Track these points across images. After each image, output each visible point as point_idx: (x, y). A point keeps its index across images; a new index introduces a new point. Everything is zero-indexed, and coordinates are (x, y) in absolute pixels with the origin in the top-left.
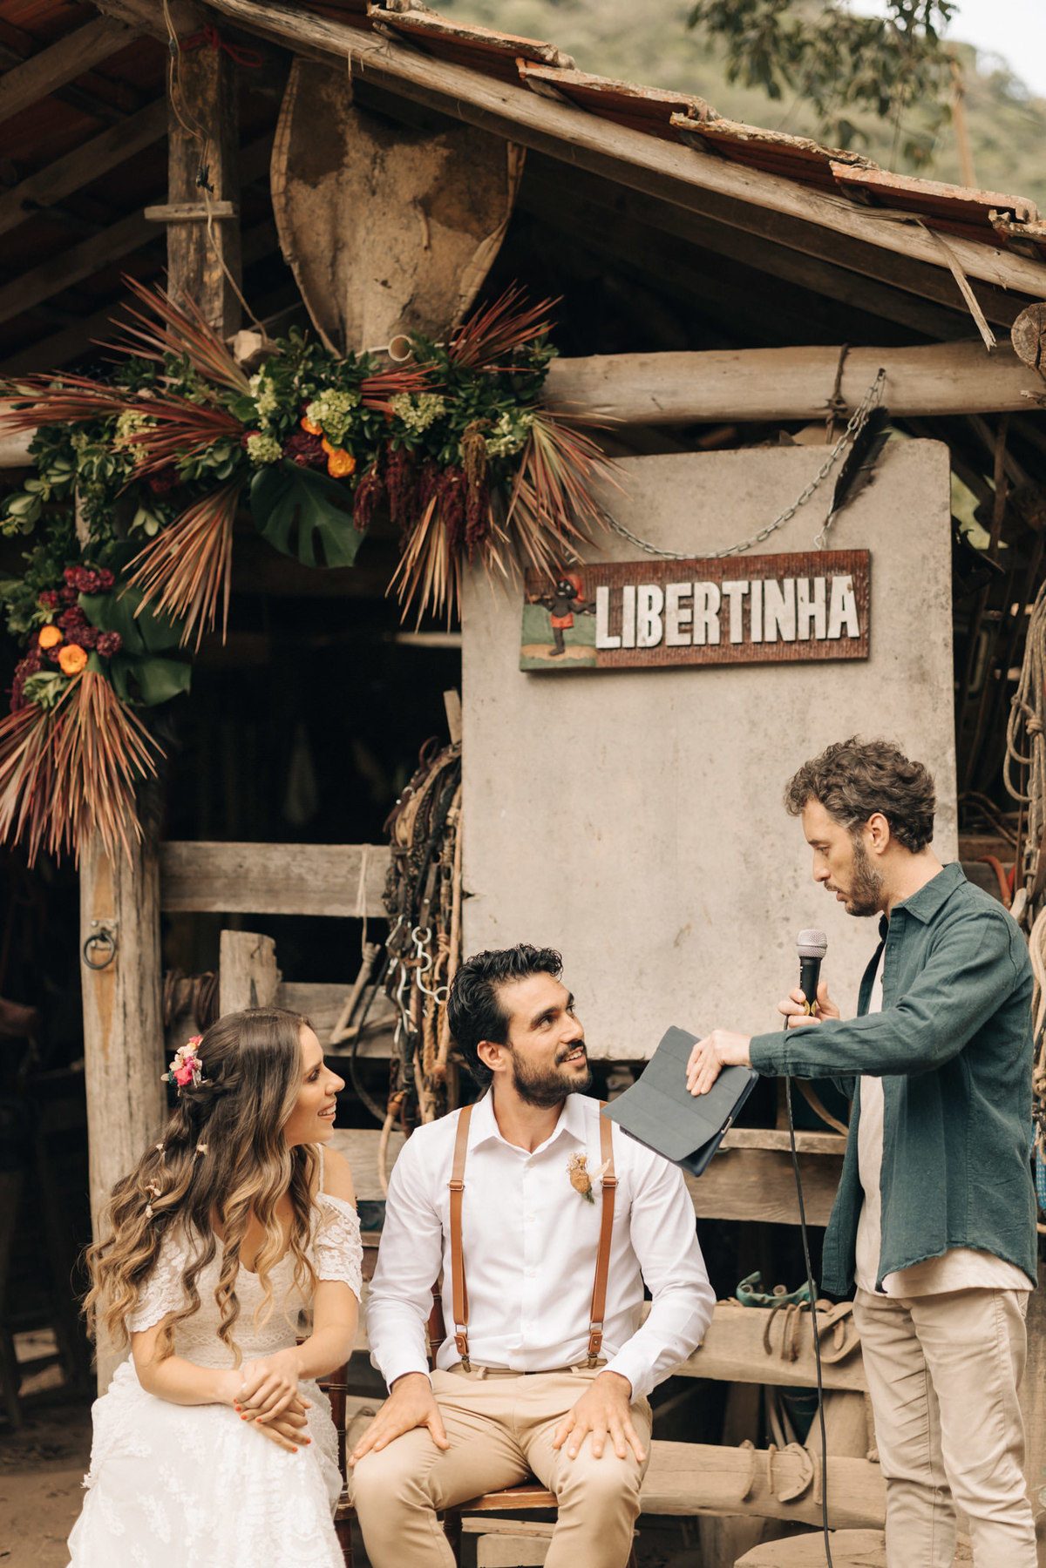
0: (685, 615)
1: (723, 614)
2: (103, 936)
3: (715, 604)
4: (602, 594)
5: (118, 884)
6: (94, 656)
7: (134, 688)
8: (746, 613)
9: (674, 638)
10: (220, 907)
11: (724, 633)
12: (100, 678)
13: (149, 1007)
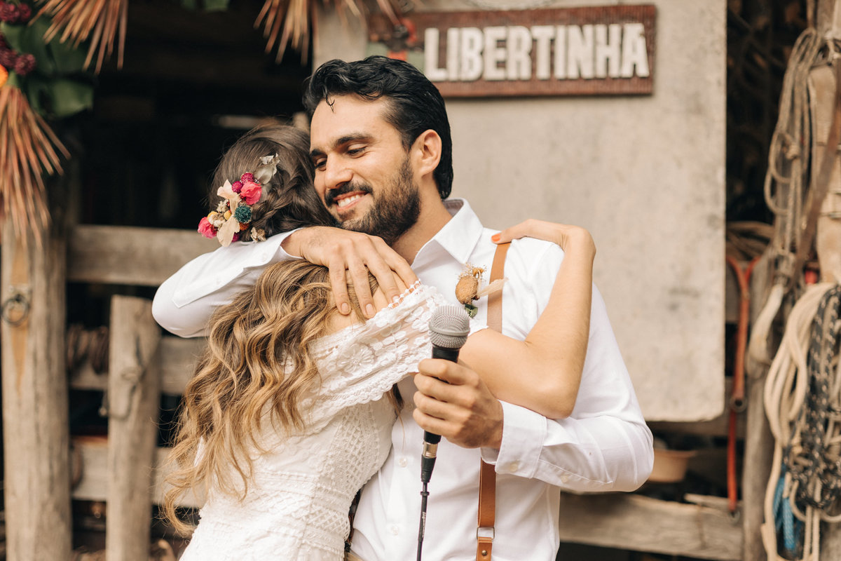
0: (501, 54)
1: (533, 54)
2: (18, 299)
3: (527, 45)
4: (432, 36)
5: (31, 257)
6: (13, 75)
7: (46, 103)
8: (552, 54)
9: (493, 73)
10: (114, 277)
11: (534, 70)
12: (17, 92)
13: (55, 355)
